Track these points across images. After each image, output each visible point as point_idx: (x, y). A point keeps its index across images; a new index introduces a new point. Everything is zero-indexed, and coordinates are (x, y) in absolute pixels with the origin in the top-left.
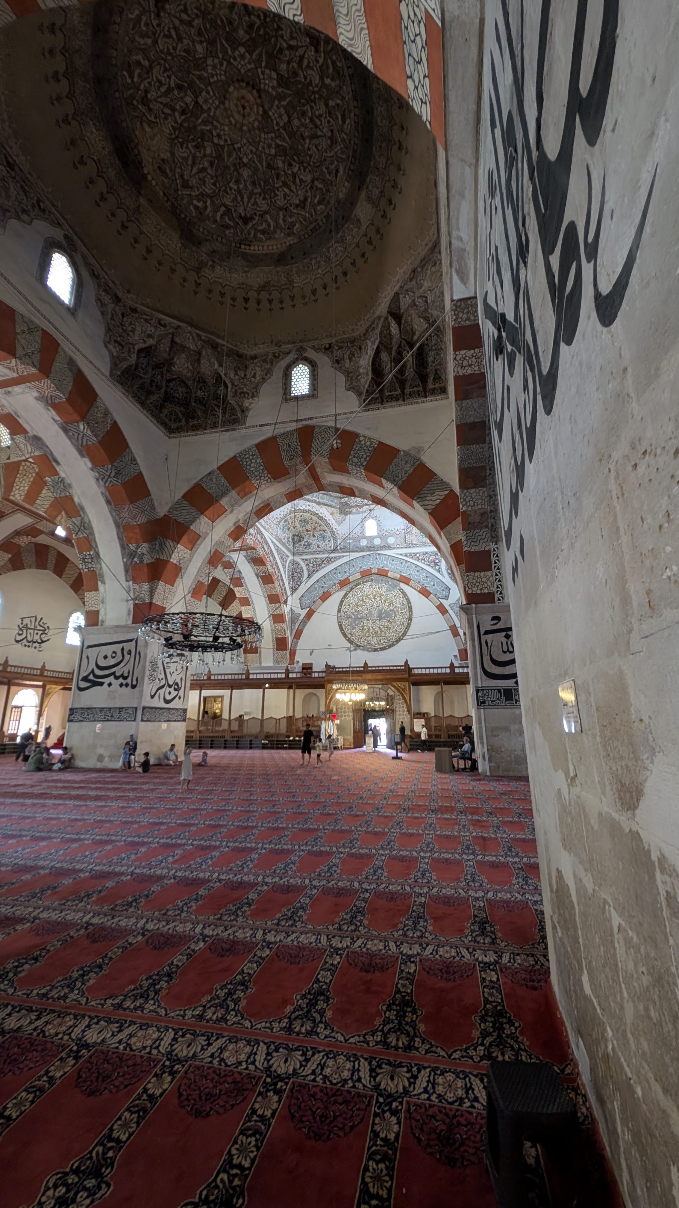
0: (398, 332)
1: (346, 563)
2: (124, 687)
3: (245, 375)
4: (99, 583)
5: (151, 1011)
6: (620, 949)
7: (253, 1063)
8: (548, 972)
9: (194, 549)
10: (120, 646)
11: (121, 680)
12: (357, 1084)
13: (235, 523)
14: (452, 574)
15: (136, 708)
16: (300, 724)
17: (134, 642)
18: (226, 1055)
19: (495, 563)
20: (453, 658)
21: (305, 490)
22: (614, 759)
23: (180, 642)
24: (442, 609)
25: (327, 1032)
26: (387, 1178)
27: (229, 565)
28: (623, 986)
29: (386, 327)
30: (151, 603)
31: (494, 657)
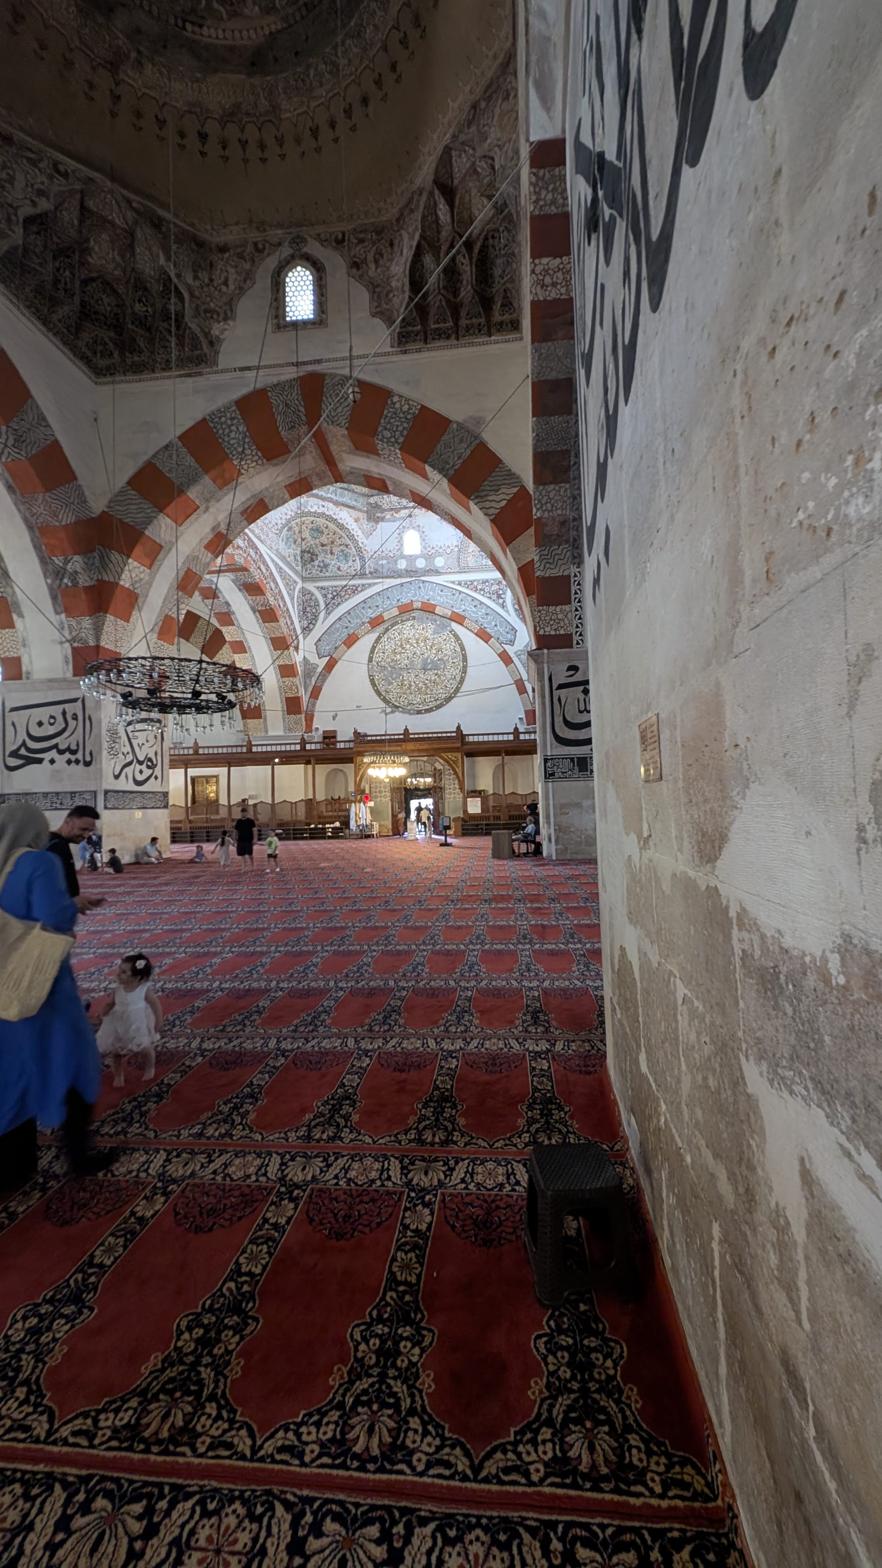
0: (449, 220)
1: (378, 594)
2: (73, 764)
3: (211, 280)
4: (15, 616)
5: (136, 1135)
6: (683, 1022)
7: (265, 1174)
8: (604, 1056)
9: (155, 567)
10: (60, 708)
11: (68, 755)
12: (386, 1183)
13: (213, 529)
14: (520, 611)
15: (95, 792)
16: (323, 808)
17: (80, 701)
18: (231, 1170)
19: (576, 593)
20: (518, 721)
21: (315, 480)
22: (697, 804)
23: (144, 699)
24: (506, 658)
25: (352, 1136)
26: (417, 1265)
27: (212, 594)
28: (682, 1059)
29: (432, 208)
30: (98, 647)
31: (568, 719)
